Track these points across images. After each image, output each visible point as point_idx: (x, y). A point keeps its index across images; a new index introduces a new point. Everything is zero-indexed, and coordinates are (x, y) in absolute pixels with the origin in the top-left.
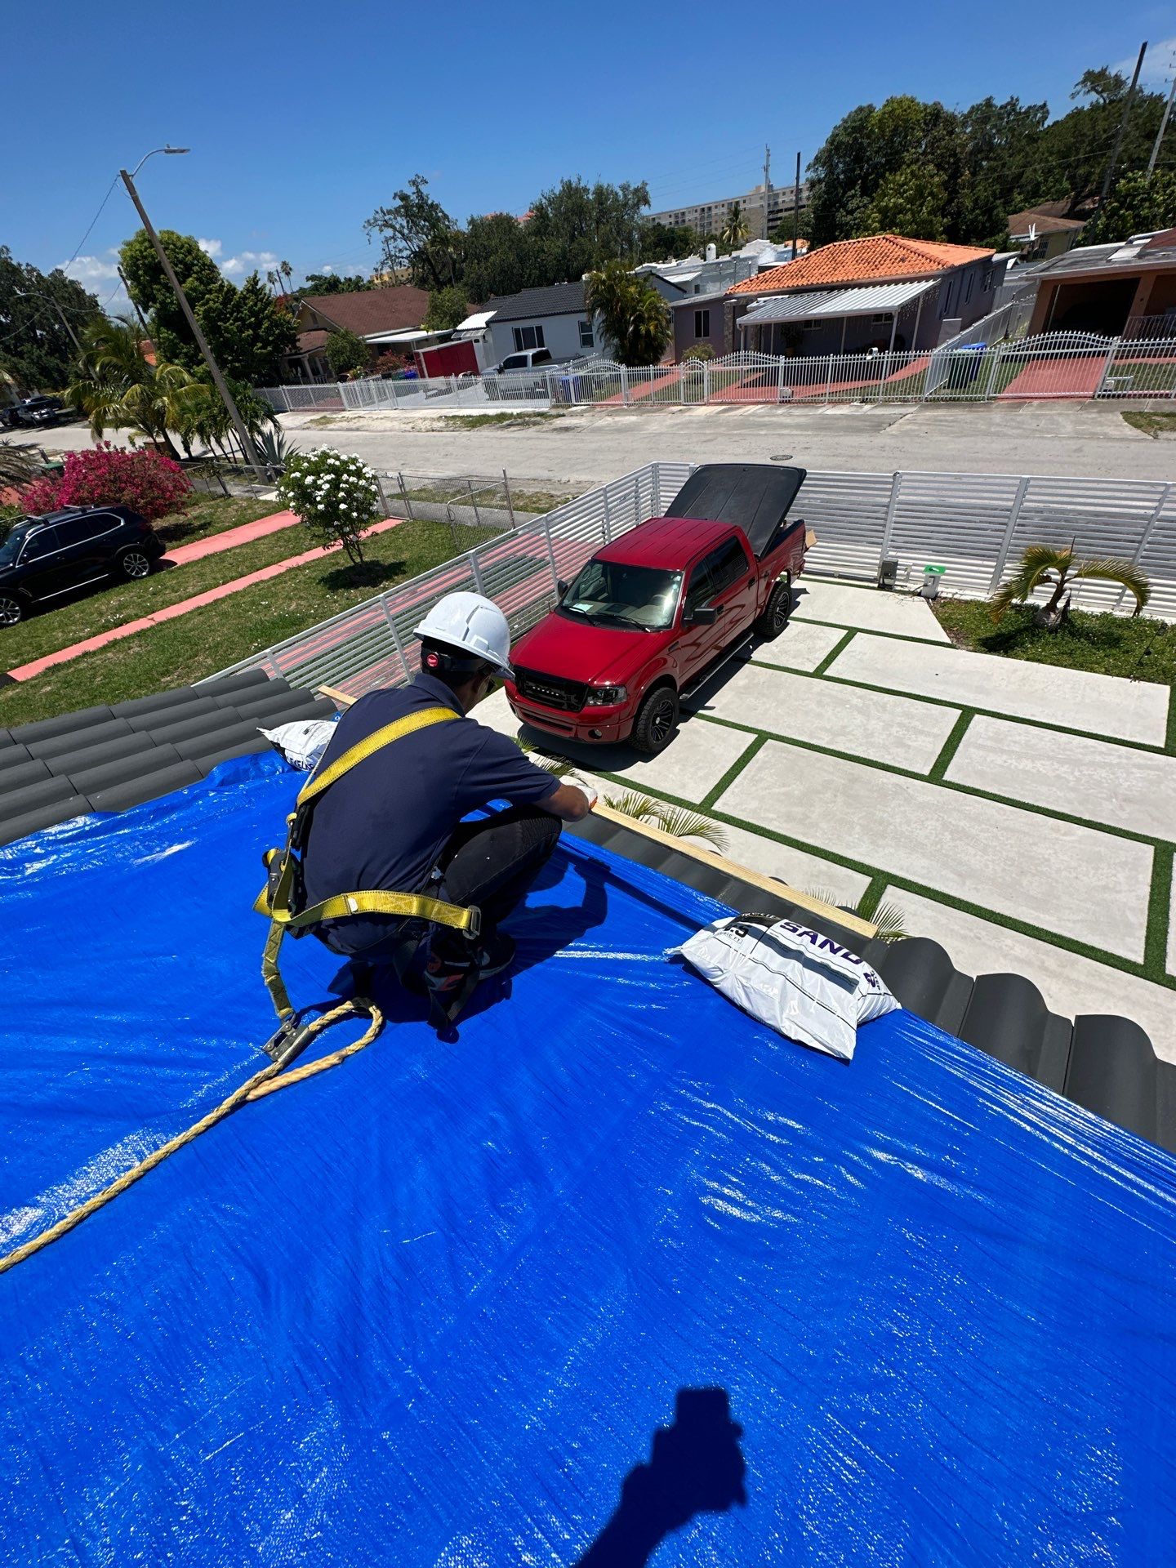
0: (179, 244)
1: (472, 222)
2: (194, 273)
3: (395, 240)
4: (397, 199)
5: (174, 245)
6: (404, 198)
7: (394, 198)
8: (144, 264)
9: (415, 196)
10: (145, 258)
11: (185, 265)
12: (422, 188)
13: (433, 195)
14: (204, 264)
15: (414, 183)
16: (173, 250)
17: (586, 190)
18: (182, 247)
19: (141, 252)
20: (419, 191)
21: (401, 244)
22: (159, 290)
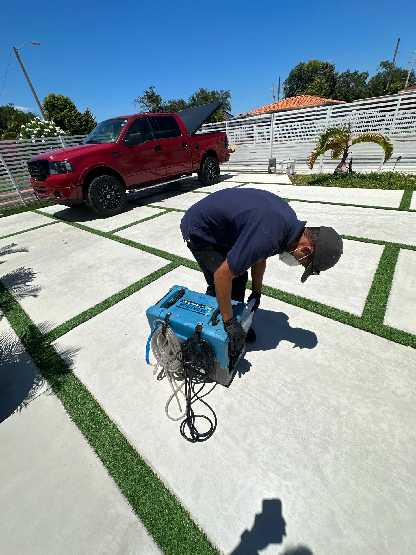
0: (62, 99)
1: (170, 101)
2: (67, 108)
3: (144, 107)
4: (145, 93)
5: (61, 99)
6: (147, 93)
7: (144, 93)
8: (50, 104)
9: (151, 92)
10: (50, 102)
11: (64, 105)
12: (154, 90)
13: (157, 92)
14: (71, 106)
15: (151, 88)
16: (61, 101)
17: (209, 92)
18: (64, 99)
19: (49, 100)
20: (152, 91)
21: (146, 108)
22: (55, 113)
